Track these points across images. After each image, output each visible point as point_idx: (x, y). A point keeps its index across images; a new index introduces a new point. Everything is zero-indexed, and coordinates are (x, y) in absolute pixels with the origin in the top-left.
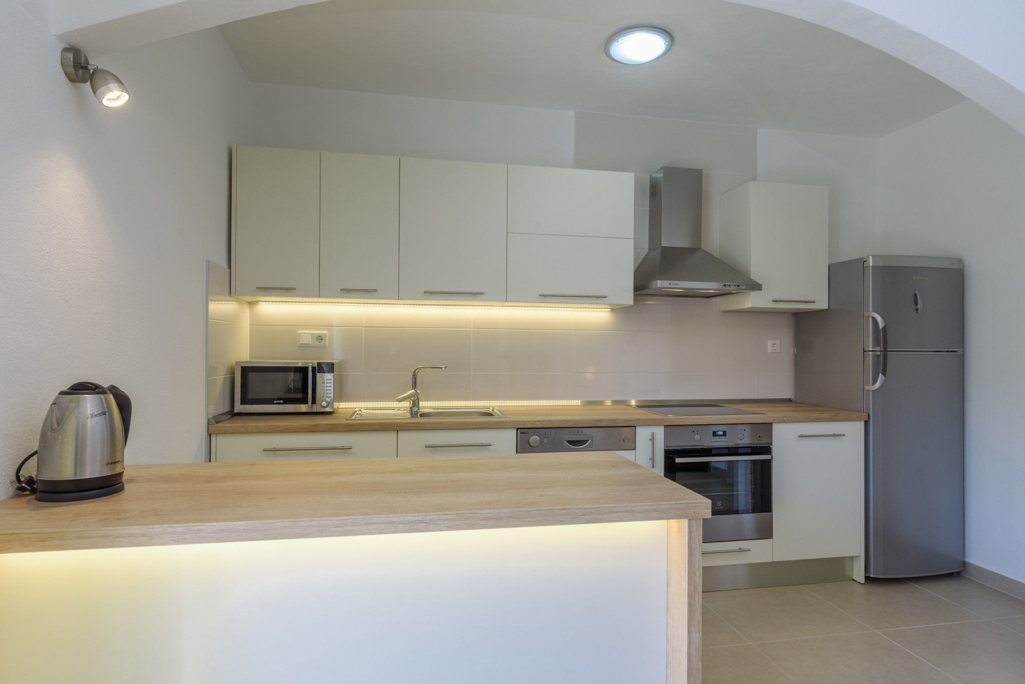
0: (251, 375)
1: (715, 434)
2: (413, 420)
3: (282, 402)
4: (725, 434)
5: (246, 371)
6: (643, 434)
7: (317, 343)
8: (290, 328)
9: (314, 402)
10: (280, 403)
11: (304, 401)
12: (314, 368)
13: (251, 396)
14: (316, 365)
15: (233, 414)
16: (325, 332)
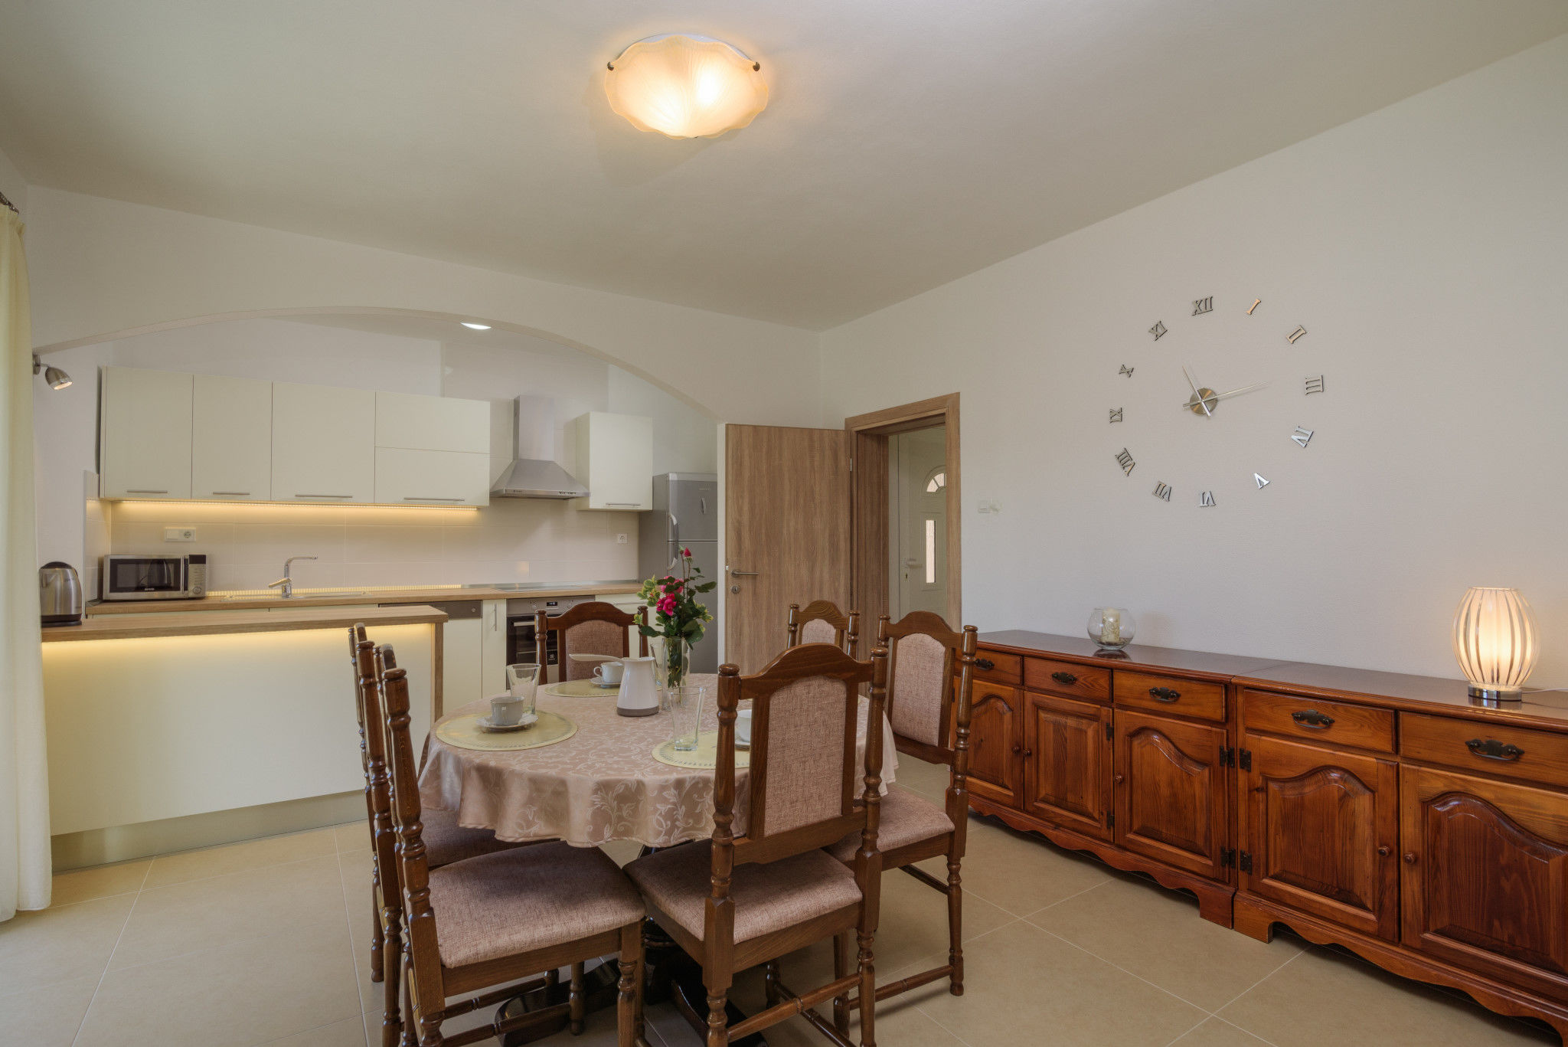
0: (120, 567)
1: (548, 604)
2: (285, 600)
3: (153, 589)
4: (556, 604)
5: (115, 563)
6: (487, 608)
7: (184, 538)
8: (156, 526)
9: (186, 588)
10: (151, 591)
11: (177, 588)
12: (185, 560)
13: (119, 585)
14: (188, 557)
15: (101, 599)
16: (194, 528)
